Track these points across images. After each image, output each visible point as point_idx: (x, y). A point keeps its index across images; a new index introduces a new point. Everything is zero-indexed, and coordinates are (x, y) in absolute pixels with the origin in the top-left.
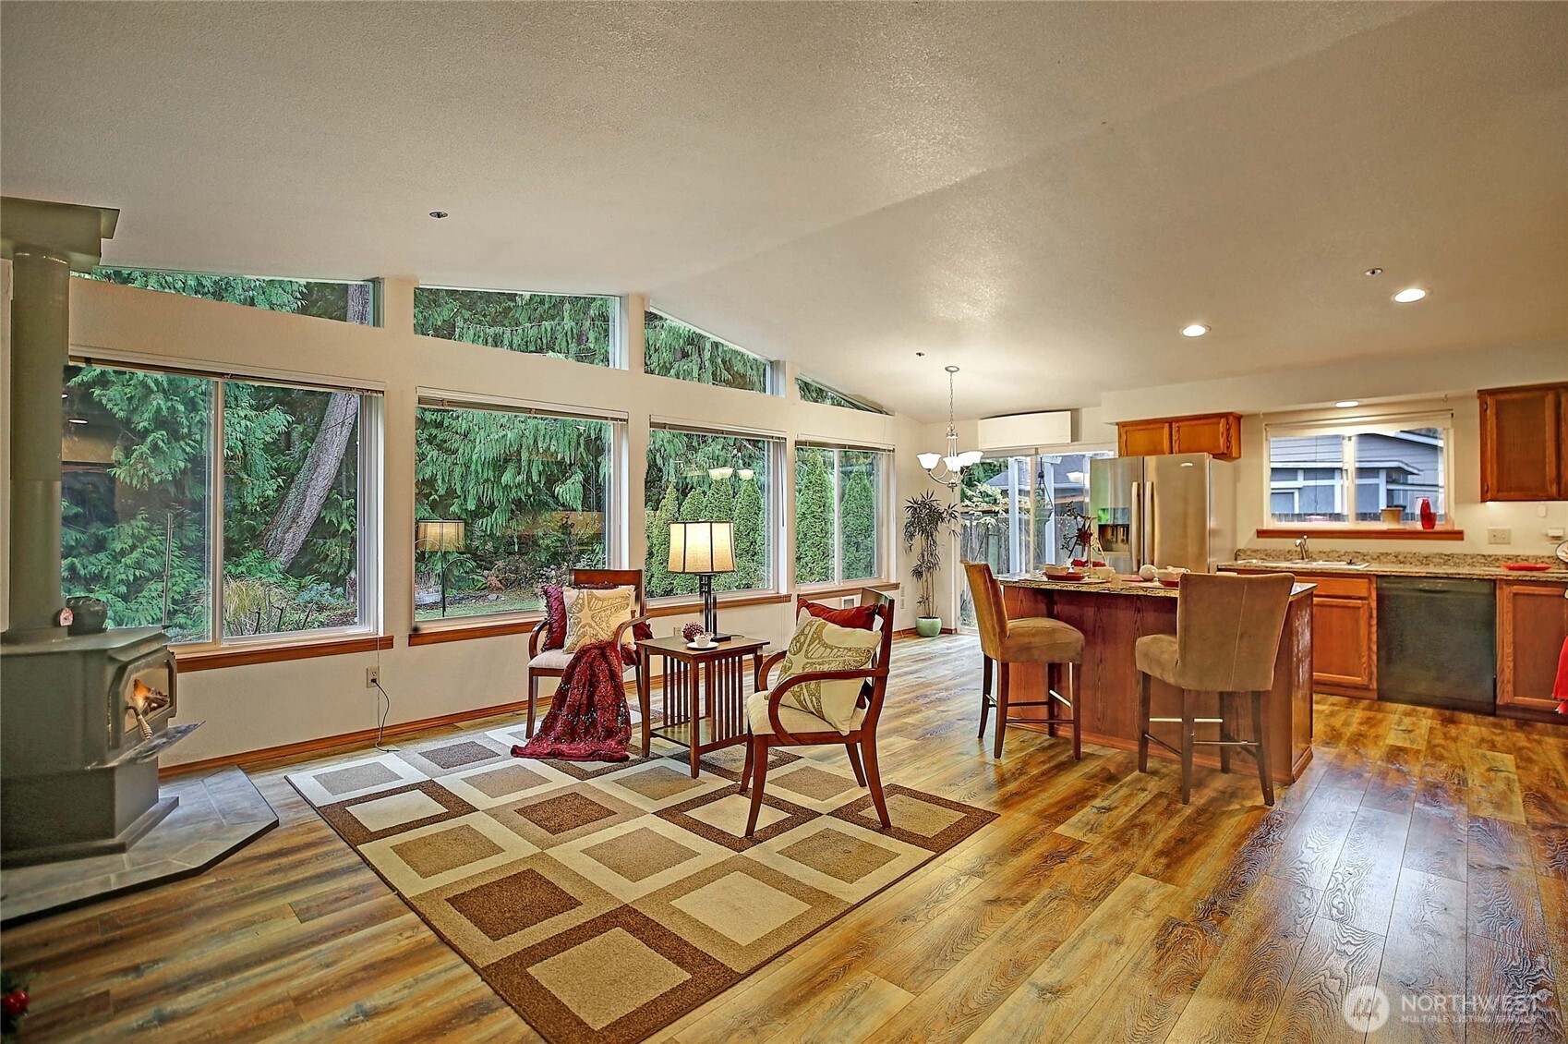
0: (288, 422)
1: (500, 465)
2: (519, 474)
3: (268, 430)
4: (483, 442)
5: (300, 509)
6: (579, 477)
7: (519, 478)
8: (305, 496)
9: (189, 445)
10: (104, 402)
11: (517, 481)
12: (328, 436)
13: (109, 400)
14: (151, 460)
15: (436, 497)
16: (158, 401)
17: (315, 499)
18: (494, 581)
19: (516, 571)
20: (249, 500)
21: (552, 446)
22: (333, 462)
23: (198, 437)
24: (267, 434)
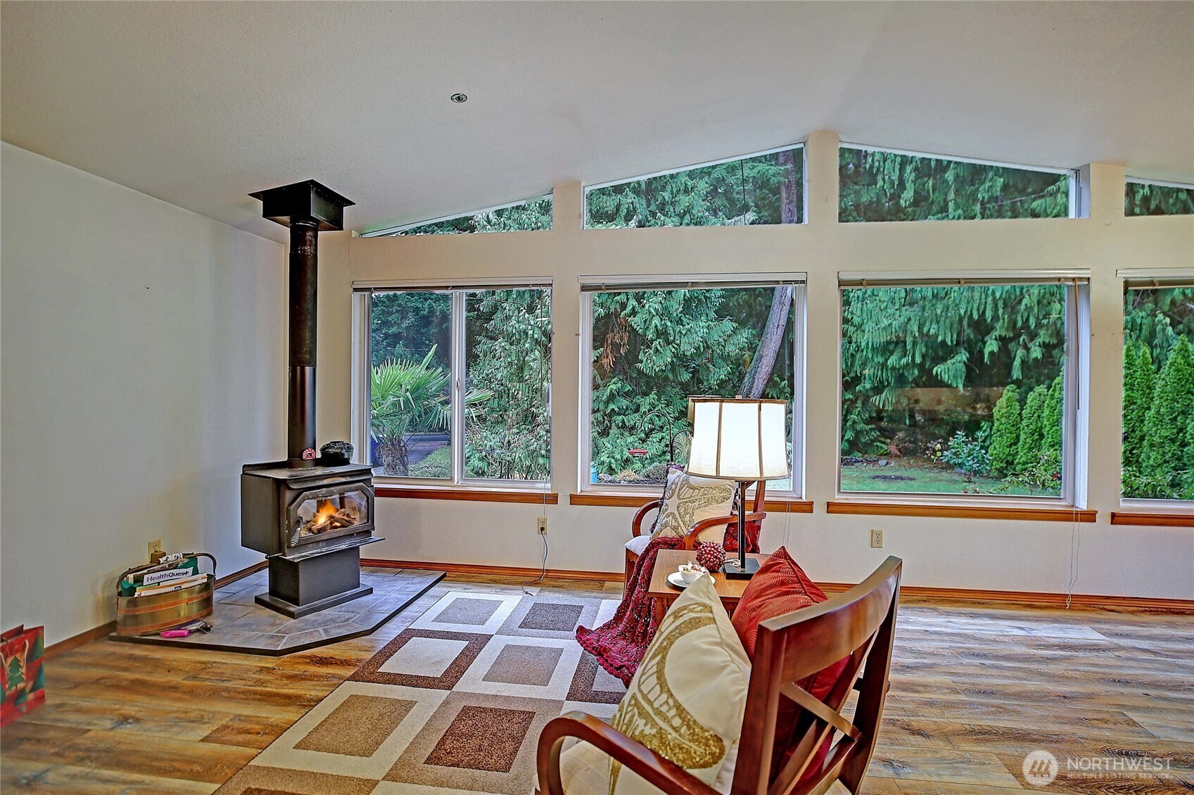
0: (734, 327)
1: (885, 349)
2: (905, 357)
3: (722, 334)
4: (871, 331)
5: (751, 388)
6: (963, 356)
7: (904, 361)
8: (754, 378)
9: (673, 347)
10: (633, 325)
11: (902, 363)
12: (769, 335)
13: (635, 323)
14: (654, 358)
15: (848, 378)
16: (656, 321)
17: (761, 380)
18: (893, 449)
19: (915, 442)
20: (712, 382)
21: (931, 330)
22: (772, 354)
23: (678, 342)
24: (720, 337)
